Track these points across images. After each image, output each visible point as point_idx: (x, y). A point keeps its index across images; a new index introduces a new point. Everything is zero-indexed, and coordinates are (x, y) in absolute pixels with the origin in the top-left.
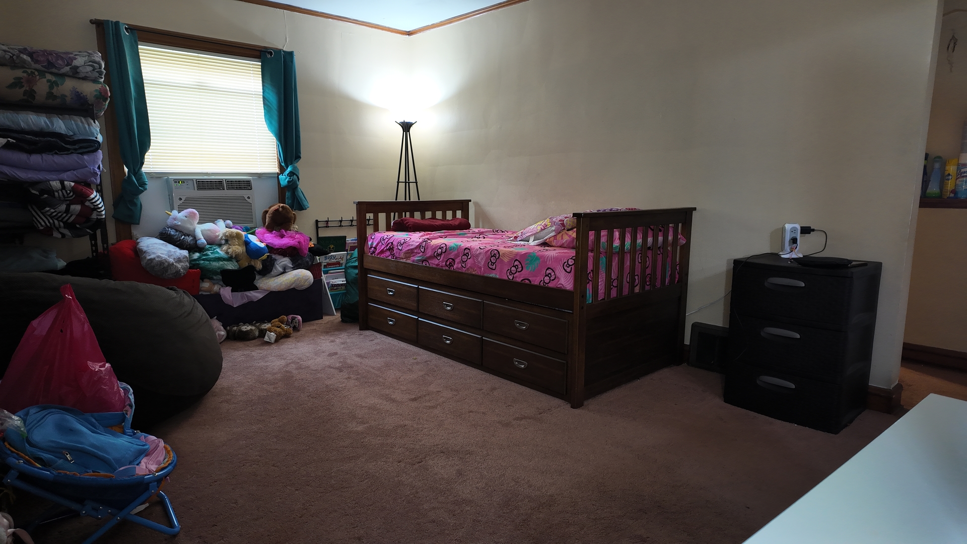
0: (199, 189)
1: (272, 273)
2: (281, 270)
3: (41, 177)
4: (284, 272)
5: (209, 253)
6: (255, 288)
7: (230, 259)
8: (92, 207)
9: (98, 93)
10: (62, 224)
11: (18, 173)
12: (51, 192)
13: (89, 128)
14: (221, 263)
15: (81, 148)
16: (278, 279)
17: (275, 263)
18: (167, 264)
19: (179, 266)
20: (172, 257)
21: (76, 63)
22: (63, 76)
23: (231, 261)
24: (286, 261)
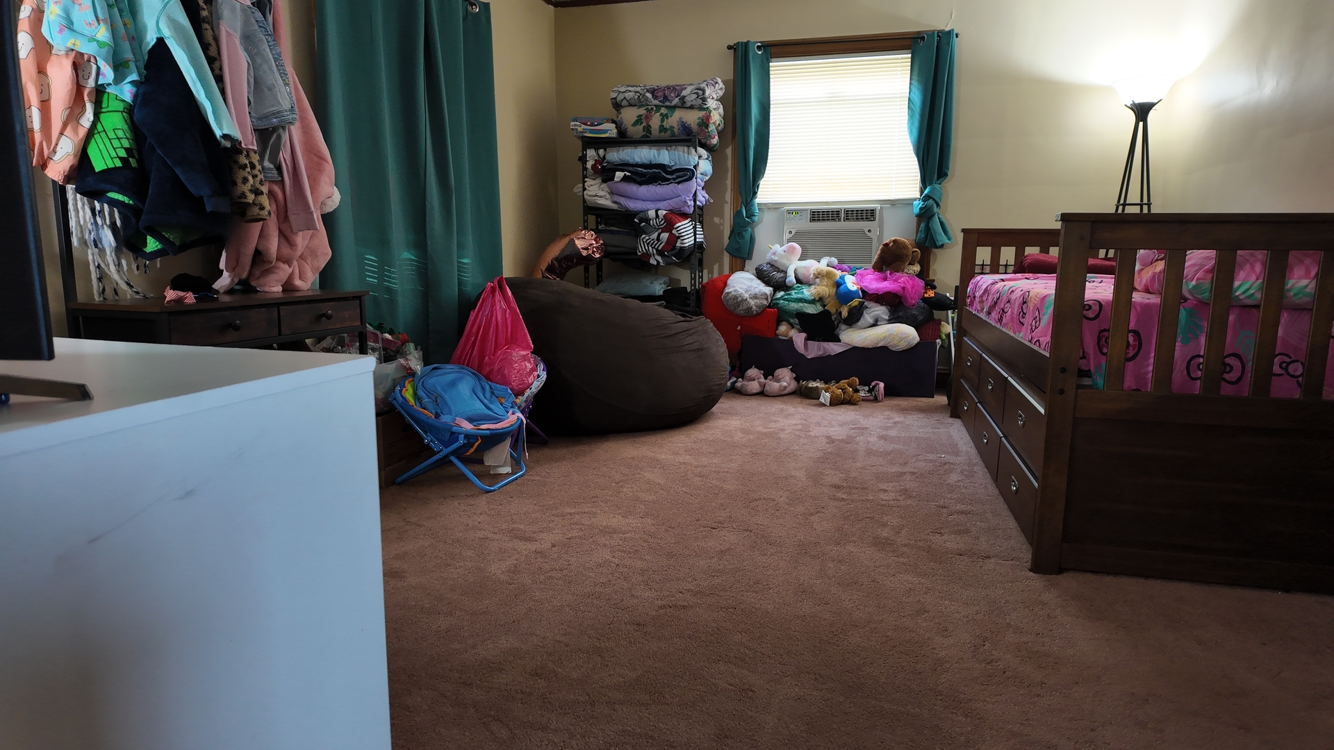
0: (813, 220)
1: (859, 324)
2: (871, 321)
3: (644, 207)
4: (875, 325)
5: (793, 292)
6: (837, 340)
7: (813, 302)
8: (677, 235)
9: (700, 121)
10: (655, 251)
11: (629, 203)
12: (647, 220)
13: (688, 157)
14: (801, 304)
15: (678, 177)
16: (864, 331)
17: (864, 312)
18: (740, 299)
19: (752, 302)
20: (749, 293)
21: (684, 93)
22: (675, 107)
23: (814, 304)
24: (881, 310)
